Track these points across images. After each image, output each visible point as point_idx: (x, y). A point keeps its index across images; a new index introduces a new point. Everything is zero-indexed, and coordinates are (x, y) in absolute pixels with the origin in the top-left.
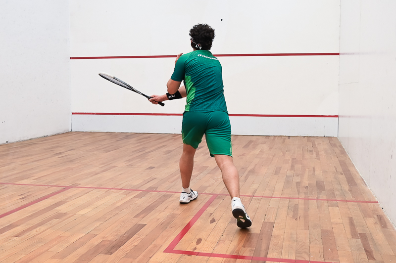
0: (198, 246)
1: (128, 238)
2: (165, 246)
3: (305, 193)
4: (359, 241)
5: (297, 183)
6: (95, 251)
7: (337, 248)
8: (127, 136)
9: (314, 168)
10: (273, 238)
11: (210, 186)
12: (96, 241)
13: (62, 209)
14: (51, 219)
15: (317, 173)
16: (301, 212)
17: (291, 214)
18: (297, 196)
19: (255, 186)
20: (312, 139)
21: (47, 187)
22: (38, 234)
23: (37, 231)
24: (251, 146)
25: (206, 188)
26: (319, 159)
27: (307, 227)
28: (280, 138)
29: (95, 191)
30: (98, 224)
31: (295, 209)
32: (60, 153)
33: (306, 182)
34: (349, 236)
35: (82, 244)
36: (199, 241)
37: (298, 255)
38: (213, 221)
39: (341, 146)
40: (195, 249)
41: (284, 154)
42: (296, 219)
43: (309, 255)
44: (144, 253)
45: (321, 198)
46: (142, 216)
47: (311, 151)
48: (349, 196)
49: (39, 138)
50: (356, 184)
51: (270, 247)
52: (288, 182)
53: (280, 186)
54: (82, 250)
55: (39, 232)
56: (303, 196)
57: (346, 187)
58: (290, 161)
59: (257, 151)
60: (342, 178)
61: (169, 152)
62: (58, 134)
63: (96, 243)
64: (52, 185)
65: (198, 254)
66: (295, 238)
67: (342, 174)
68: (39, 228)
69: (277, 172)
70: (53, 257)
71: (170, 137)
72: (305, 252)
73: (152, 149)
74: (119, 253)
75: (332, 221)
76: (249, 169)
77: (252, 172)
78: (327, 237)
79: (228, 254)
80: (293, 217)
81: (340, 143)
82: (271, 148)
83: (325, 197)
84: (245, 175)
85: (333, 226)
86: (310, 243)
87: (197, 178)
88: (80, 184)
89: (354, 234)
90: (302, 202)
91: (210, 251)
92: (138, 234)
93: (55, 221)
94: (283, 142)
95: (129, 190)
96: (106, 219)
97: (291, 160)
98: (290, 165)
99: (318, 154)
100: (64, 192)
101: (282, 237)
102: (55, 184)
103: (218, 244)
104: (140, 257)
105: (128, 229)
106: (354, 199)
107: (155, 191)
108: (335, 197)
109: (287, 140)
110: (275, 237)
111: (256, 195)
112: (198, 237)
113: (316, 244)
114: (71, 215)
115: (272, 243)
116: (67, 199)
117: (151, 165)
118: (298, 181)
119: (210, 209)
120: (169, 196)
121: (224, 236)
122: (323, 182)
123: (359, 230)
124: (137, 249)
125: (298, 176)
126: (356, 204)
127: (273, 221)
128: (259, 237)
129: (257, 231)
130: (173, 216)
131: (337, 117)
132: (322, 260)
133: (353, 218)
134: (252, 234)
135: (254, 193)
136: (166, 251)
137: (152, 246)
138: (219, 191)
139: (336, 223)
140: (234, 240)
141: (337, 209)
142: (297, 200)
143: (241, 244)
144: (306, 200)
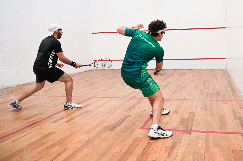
1: (122, 122)
2: (140, 126)
3: (210, 97)
4: (238, 120)
5: (206, 92)
6: (105, 129)
7: (227, 124)
9: (215, 85)
10: (194, 120)
12: (105, 124)
13: (88, 108)
14: (83, 113)
15: (217, 87)
16: (208, 107)
17: (204, 108)
18: (206, 99)
19: (185, 95)
20: (213, 70)
21: (81, 98)
22: (76, 122)
23: (75, 120)
24: (183, 74)
26: (217, 80)
27: (211, 114)
28: (197, 70)
29: (105, 99)
30: (106, 116)
31: (206, 105)
32: (88, 81)
33: (211, 92)
34: (233, 118)
35: (99, 126)
37: (207, 128)
39: (228, 74)
41: (199, 78)
42: (206, 111)
43: (213, 128)
44: (129, 130)
45: (218, 100)
46: (129, 111)
47: (213, 76)
48: (233, 98)
49: (77, 73)
50: (236, 92)
51: (193, 125)
52: (202, 92)
53: (198, 94)
54: (98, 129)
55: (76, 121)
56: (209, 99)
57: (231, 94)
58: (203, 82)
59: (186, 77)
60: (229, 89)
62: (87, 71)
63: (106, 125)
64: (84, 96)
66: (206, 120)
67: (228, 87)
68: (77, 118)
69: (196, 87)
70: (84, 133)
72: (211, 127)
74: (117, 130)
75: (224, 111)
76: (182, 86)
77: (184, 87)
78: (222, 119)
79: (172, 129)
80: (205, 109)
81: (227, 72)
83: (220, 99)
84: (180, 89)
85: (225, 114)
86: (213, 123)
88: (97, 96)
89: (235, 117)
90: (209, 102)
92: (127, 120)
93: (85, 115)
94: (199, 72)
95: (122, 98)
96: (111, 113)
97: (203, 81)
98: (203, 83)
99: (216, 78)
100: (90, 100)
101: (199, 120)
102: (85, 96)
103: (167, 124)
104: (127, 132)
105: (122, 117)
106: (235, 100)
107: (135, 98)
108: (225, 99)
109: (201, 71)
113: (216, 123)
114: (93, 111)
115: (194, 123)
116: (91, 103)
118: (207, 91)
120: (142, 101)
121: (170, 120)
122: (219, 91)
123: (238, 115)
124: (126, 128)
125: (207, 89)
126: (236, 102)
127: (194, 111)
128: (188, 120)
129: (187, 117)
130: (144, 111)
131: (226, 59)
132: (219, 131)
133: (235, 109)
134: (184, 118)
135: (185, 98)
136: (140, 128)
137: (133, 126)
138: (167, 97)
139: (226, 112)
140: (175, 122)
141: (226, 105)
142: (206, 101)
143: (179, 124)
144: (211, 101)
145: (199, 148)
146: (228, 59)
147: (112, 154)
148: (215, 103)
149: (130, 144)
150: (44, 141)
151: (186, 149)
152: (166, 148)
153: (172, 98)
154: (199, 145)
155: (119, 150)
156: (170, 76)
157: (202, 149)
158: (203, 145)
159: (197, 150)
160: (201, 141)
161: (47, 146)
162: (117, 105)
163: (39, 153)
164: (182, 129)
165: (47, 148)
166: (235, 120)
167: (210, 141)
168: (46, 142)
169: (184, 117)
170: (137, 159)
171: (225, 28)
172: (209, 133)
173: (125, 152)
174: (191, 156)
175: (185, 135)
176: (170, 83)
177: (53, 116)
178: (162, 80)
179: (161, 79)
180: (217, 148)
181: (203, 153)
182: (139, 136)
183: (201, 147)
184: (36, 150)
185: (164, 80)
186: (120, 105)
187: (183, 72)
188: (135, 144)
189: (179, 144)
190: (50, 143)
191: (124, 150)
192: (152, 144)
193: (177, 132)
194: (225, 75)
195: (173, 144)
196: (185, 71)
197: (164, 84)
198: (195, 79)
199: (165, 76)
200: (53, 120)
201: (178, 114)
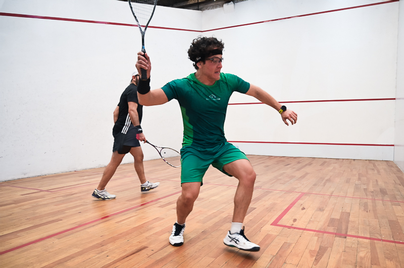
0: (294, 223)
3: (372, 196)
5: (364, 189)
9: (377, 181)
10: (350, 223)
11: (298, 188)
15: (380, 183)
16: (370, 207)
17: (363, 208)
18: (366, 197)
19: (332, 190)
20: (373, 162)
24: (325, 164)
25: (296, 188)
27: (376, 217)
28: (347, 160)
30: (224, 205)
31: (366, 205)
33: (371, 188)
35: (216, 216)
36: (295, 220)
37: (372, 235)
38: (303, 209)
39: (397, 167)
40: (293, 225)
41: (352, 171)
42: (367, 212)
43: (381, 236)
44: (257, 225)
45: (385, 200)
47: (372, 169)
51: (349, 227)
52: (357, 188)
53: (351, 191)
54: (216, 220)
56: (370, 197)
58: (357, 175)
59: (331, 168)
60: (401, 188)
61: (268, 166)
65: (295, 228)
66: (368, 224)
67: (399, 185)
69: (348, 181)
70: (198, 222)
72: (377, 233)
73: (255, 164)
75: (397, 215)
76: (326, 178)
77: (329, 180)
78: (394, 225)
79: (317, 229)
80: (364, 210)
81: (396, 165)
82: (341, 167)
83: (389, 199)
84: (323, 182)
85: (398, 218)
87: (289, 182)
88: (210, 182)
90: (370, 201)
91: (304, 227)
94: (350, 163)
98: (358, 177)
99: (378, 172)
101: (357, 222)
103: (309, 223)
104: (255, 226)
109: (353, 161)
110: (352, 222)
112: (294, 218)
113: (385, 228)
115: (350, 226)
118: (365, 187)
119: (300, 202)
120: (271, 192)
121: (313, 218)
122: (385, 189)
124: (252, 222)
125: (364, 184)
127: (349, 212)
128: (340, 221)
129: (338, 217)
130: (274, 204)
131: (393, 145)
132: (392, 239)
134: (333, 219)
135: (332, 193)
136: (272, 224)
137: (261, 221)
138: (306, 191)
139: (400, 217)
140: (321, 221)
141: (399, 207)
142: (366, 200)
143: (327, 224)
144: (374, 200)
145: (362, 258)
146: (398, 146)
148: (379, 204)
150: (151, 226)
151: (341, 257)
152: (311, 251)
153: (313, 193)
154: (362, 254)
156: (306, 165)
157: (366, 258)
158: (368, 254)
159: (359, 260)
160: (363, 249)
161: (155, 232)
163: (146, 238)
164: (332, 231)
165: (156, 234)
167: (378, 251)
168: (153, 228)
169: (333, 217)
170: (271, 260)
171: (395, 99)
172: (375, 241)
174: (350, 266)
175: (337, 239)
176: (307, 174)
177: (159, 201)
178: (295, 169)
180: (391, 261)
181: (369, 265)
182: (270, 233)
183: (365, 257)
184: (143, 234)
185: (298, 170)
187: (325, 162)
188: (267, 242)
189: (329, 249)
190: (158, 230)
192: (290, 245)
193: (325, 234)
194: (392, 168)
195: (321, 248)
196: (327, 160)
197: (298, 174)
198: (344, 171)
199: (299, 165)
200: (158, 205)
201: (324, 212)
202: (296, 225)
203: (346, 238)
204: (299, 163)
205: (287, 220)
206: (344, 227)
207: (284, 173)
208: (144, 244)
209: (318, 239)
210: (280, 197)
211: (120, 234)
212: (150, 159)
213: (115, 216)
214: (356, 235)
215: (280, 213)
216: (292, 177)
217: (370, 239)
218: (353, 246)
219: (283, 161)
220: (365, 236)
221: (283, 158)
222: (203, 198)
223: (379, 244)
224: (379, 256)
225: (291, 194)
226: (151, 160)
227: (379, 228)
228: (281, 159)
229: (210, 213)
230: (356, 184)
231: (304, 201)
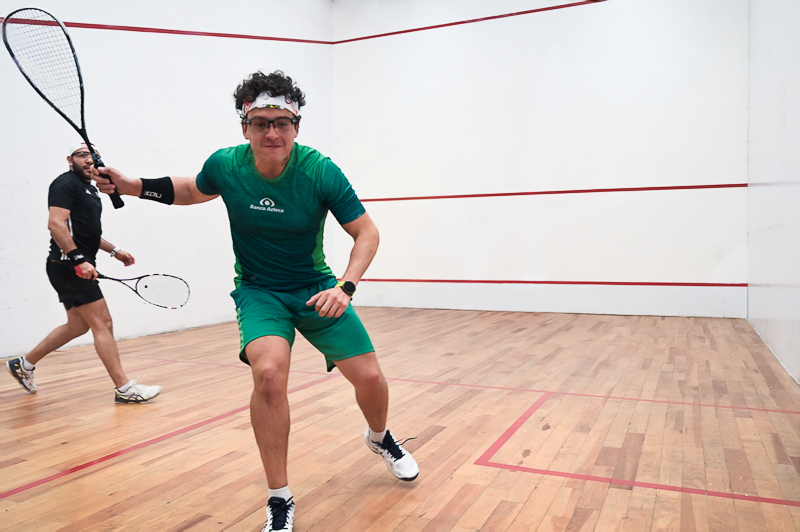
0: (525, 460)
2: (476, 457)
3: (694, 396)
4: (791, 467)
5: (680, 382)
7: (754, 476)
8: (412, 312)
9: (707, 362)
10: (643, 456)
11: (539, 381)
13: (327, 401)
14: (313, 413)
15: (714, 368)
16: (688, 422)
17: (672, 424)
18: (681, 400)
19: (610, 385)
20: (703, 321)
21: (304, 374)
24: (601, 328)
25: (533, 383)
26: (716, 349)
27: (699, 443)
28: (648, 318)
31: (679, 417)
33: (694, 381)
34: (774, 460)
36: (527, 453)
37: (686, 481)
38: (547, 427)
39: (754, 332)
40: (521, 463)
41: (656, 341)
42: (681, 432)
43: (705, 483)
44: (445, 464)
45: (721, 405)
46: (439, 415)
47: (701, 338)
48: (772, 404)
50: (782, 387)
51: (639, 466)
52: (664, 380)
53: (650, 386)
56: (691, 400)
57: (765, 391)
58: (667, 352)
59: (612, 336)
60: (758, 378)
61: (475, 334)
64: (312, 371)
65: (525, 470)
66: (680, 458)
67: (756, 371)
69: (646, 366)
70: (319, 461)
71: (476, 314)
72: (699, 478)
73: (449, 330)
75: (743, 437)
76: (600, 360)
77: (605, 364)
78: (736, 460)
79: (572, 472)
80: (676, 428)
81: (751, 327)
82: (633, 333)
83: (729, 404)
84: (593, 368)
85: (745, 444)
86: (706, 466)
87: (519, 369)
89: (782, 458)
90: (690, 408)
91: (544, 467)
92: (435, 439)
93: (319, 416)
94: (655, 324)
95: (419, 382)
97: (668, 349)
98: (667, 356)
99: (713, 343)
100: (328, 381)
101: (658, 455)
102: (316, 370)
103: (556, 458)
104: (440, 468)
105: (421, 431)
106: (779, 408)
107: (457, 384)
108: (746, 404)
109: (660, 322)
110: (647, 455)
111: (612, 395)
112: (525, 448)
113: (716, 467)
114: (339, 410)
115: (642, 463)
116: (334, 389)
117: (449, 351)
118: (682, 377)
119: (540, 412)
120: (478, 392)
121: (565, 449)
122: (724, 382)
123: (790, 452)
124: (435, 458)
125: (681, 372)
126: (784, 415)
127: (643, 432)
128: (621, 453)
129: (618, 444)
130: (485, 418)
131: (746, 285)
132: (728, 491)
133: (780, 434)
134: (608, 448)
135: (610, 392)
136: (477, 463)
137: (456, 455)
138: (554, 388)
139: (750, 441)
140: (581, 454)
141: (749, 422)
142: (681, 406)
143: (593, 461)
144: (697, 406)
146: (755, 285)
147: (400, 520)
148: (708, 413)
149: (447, 501)
150: (219, 470)
151: (617, 530)
152: (555, 520)
153: (570, 392)
154: (662, 524)
155: (419, 513)
156: (559, 330)
158: (674, 523)
160: (666, 513)
161: (226, 483)
162: (406, 399)
163: (207, 496)
164: (604, 475)
166: (782, 467)
167: (697, 515)
169: (607, 444)
171: (746, 185)
172: (693, 495)
173: (434, 519)
175: (613, 491)
176: (559, 349)
177: (238, 414)
178: (534, 341)
179: (532, 338)
182: (472, 481)
183: (668, 529)
184: (201, 489)
185: (541, 342)
186: (414, 398)
187: (600, 322)
188: (464, 502)
189: (595, 513)
191: (431, 514)
192: (512, 506)
193: (588, 482)
194: (744, 335)
195: (577, 511)
196: (606, 319)
197: (541, 351)
198: (640, 343)
199: (545, 331)
200: (236, 424)
201: (591, 433)
202: (528, 462)
203: (631, 489)
204: (544, 325)
205: (508, 453)
206: (629, 466)
207: (511, 349)
208: (202, 510)
209: (572, 493)
210: (498, 403)
211: (153, 489)
212: (220, 321)
213: (142, 450)
214: (654, 482)
215: (495, 438)
216: (527, 358)
217: (682, 490)
218: (645, 506)
219: (509, 322)
220: (672, 485)
221: (510, 316)
222: (332, 408)
223: (699, 501)
224: (698, 527)
225: (522, 396)
226: (222, 324)
227: (703, 466)
228: (506, 317)
229: (346, 440)
230: (662, 372)
231: (552, 411)
